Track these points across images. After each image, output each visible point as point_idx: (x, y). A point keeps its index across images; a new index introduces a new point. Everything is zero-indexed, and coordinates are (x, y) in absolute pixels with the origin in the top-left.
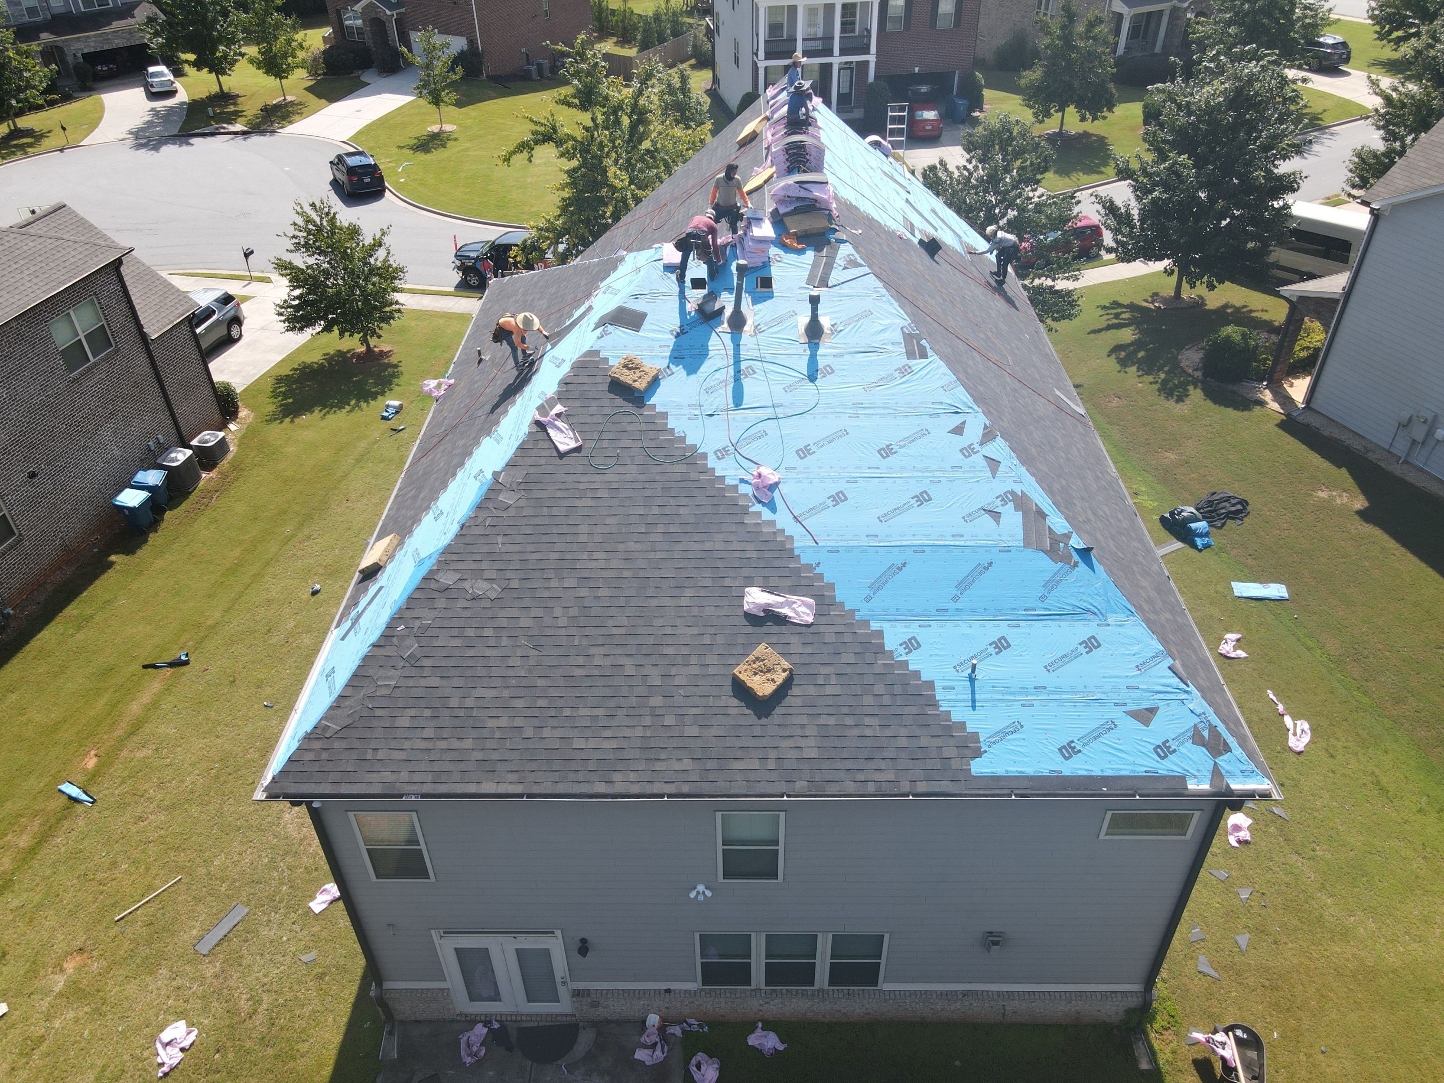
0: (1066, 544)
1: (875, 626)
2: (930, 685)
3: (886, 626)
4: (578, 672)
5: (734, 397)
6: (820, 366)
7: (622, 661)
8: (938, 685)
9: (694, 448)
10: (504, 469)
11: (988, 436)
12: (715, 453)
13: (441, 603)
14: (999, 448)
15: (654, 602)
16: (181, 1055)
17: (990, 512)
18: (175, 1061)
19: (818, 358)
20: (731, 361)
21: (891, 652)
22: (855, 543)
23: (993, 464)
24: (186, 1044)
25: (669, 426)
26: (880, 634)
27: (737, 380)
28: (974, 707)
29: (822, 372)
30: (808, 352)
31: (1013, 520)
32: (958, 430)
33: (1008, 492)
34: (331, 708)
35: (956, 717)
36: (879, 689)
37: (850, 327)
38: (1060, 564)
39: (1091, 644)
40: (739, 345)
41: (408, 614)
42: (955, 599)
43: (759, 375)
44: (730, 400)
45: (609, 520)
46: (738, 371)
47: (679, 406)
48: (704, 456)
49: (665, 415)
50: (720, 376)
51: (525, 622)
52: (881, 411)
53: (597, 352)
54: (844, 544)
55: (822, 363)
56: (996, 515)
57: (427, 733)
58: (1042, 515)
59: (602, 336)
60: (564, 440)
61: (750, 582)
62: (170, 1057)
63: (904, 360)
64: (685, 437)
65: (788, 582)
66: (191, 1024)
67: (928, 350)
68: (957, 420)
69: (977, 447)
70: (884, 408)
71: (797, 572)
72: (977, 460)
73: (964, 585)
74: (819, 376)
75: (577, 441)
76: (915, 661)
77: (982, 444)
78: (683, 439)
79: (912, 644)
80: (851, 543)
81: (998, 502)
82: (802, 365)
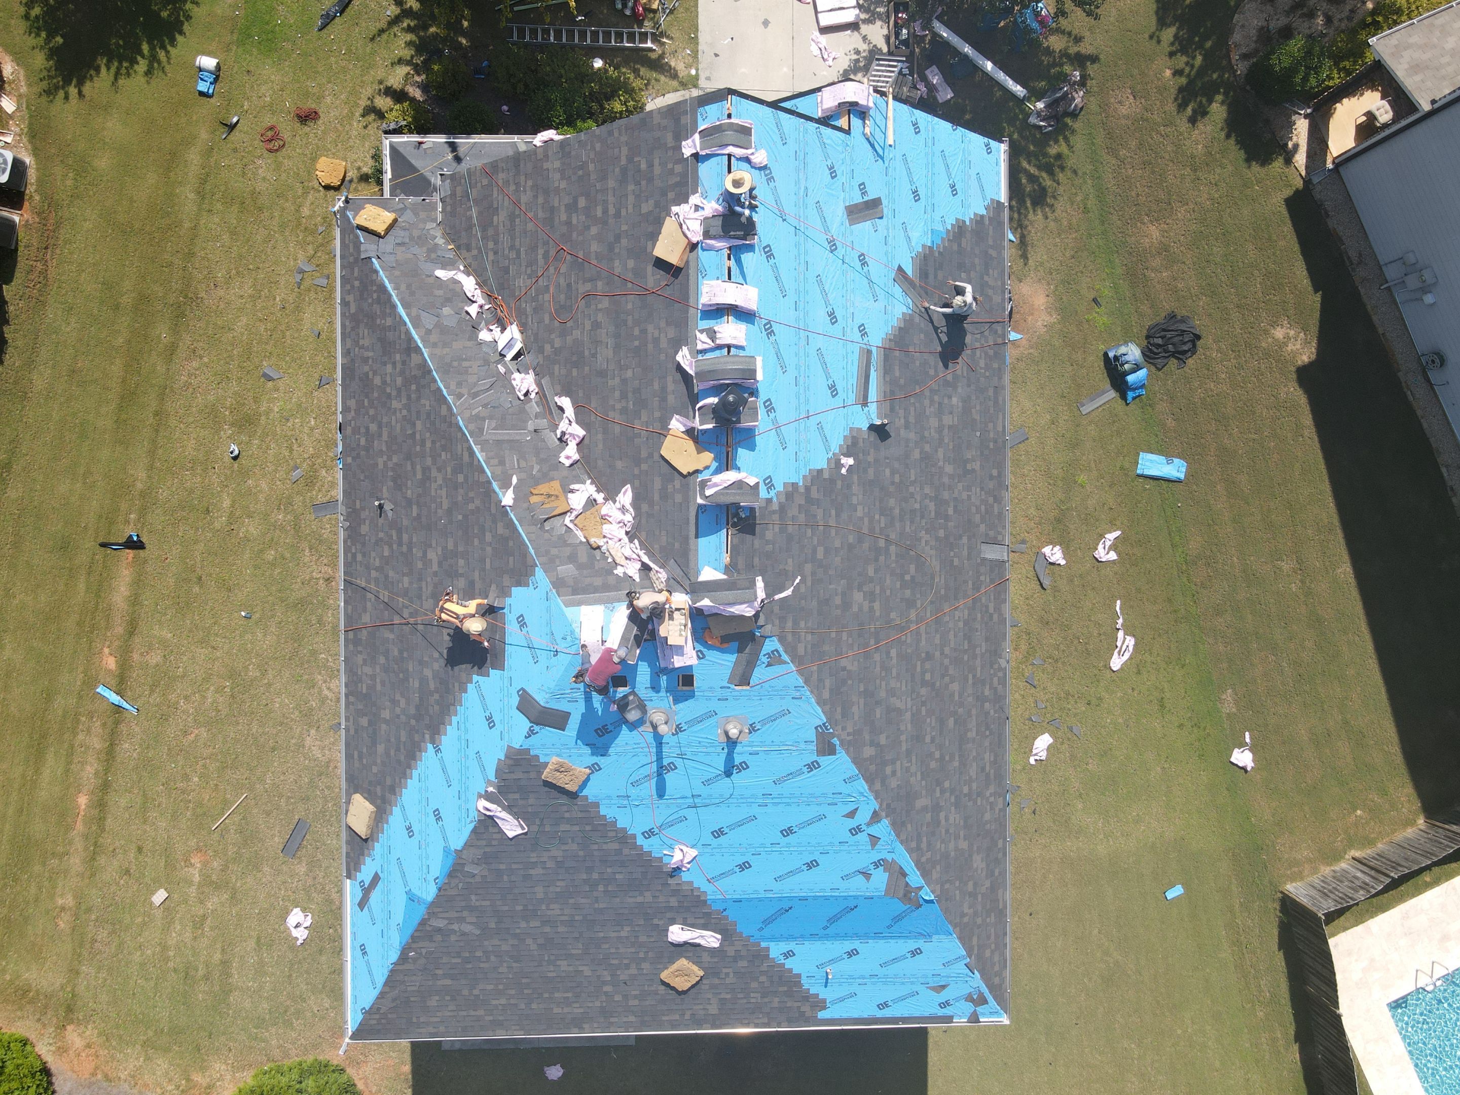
0: (917, 894)
1: (763, 945)
2: (799, 976)
3: (772, 945)
4: (550, 975)
5: (657, 789)
6: (737, 762)
7: (581, 968)
8: (804, 977)
9: (624, 830)
10: (464, 848)
11: (875, 817)
12: (643, 834)
13: (438, 938)
14: (883, 828)
15: (602, 935)
16: (307, 932)
17: (863, 873)
18: (305, 937)
19: (735, 755)
20: (654, 758)
21: (774, 959)
22: (755, 896)
23: (874, 840)
24: (308, 924)
25: (602, 813)
26: (768, 949)
27: (660, 774)
28: (826, 987)
29: (738, 768)
30: (726, 750)
31: (880, 878)
32: (851, 814)
33: (882, 859)
34: (377, 998)
35: (813, 991)
36: (763, 979)
37: (767, 726)
38: (908, 906)
39: (916, 952)
40: (661, 743)
41: (414, 946)
42: (825, 928)
43: (680, 770)
44: (654, 792)
45: (558, 883)
46: (661, 767)
47: (609, 797)
48: (634, 836)
49: (596, 805)
50: (646, 771)
51: (505, 947)
52: (787, 800)
53: (527, 751)
54: (747, 896)
55: (738, 760)
56: (867, 875)
57: (450, 1008)
58: (904, 875)
59: (530, 736)
60: (511, 827)
61: (673, 922)
62: (301, 935)
63: (814, 757)
64: (616, 822)
65: (702, 921)
66: (304, 910)
67: (838, 747)
68: (851, 807)
69: (864, 827)
70: (790, 798)
71: (708, 915)
72: (863, 837)
73: (833, 920)
74: (735, 772)
75: (523, 828)
76: (789, 964)
77: (869, 824)
78: (615, 823)
79: (789, 954)
80: (752, 896)
81: (872, 867)
82: (720, 763)
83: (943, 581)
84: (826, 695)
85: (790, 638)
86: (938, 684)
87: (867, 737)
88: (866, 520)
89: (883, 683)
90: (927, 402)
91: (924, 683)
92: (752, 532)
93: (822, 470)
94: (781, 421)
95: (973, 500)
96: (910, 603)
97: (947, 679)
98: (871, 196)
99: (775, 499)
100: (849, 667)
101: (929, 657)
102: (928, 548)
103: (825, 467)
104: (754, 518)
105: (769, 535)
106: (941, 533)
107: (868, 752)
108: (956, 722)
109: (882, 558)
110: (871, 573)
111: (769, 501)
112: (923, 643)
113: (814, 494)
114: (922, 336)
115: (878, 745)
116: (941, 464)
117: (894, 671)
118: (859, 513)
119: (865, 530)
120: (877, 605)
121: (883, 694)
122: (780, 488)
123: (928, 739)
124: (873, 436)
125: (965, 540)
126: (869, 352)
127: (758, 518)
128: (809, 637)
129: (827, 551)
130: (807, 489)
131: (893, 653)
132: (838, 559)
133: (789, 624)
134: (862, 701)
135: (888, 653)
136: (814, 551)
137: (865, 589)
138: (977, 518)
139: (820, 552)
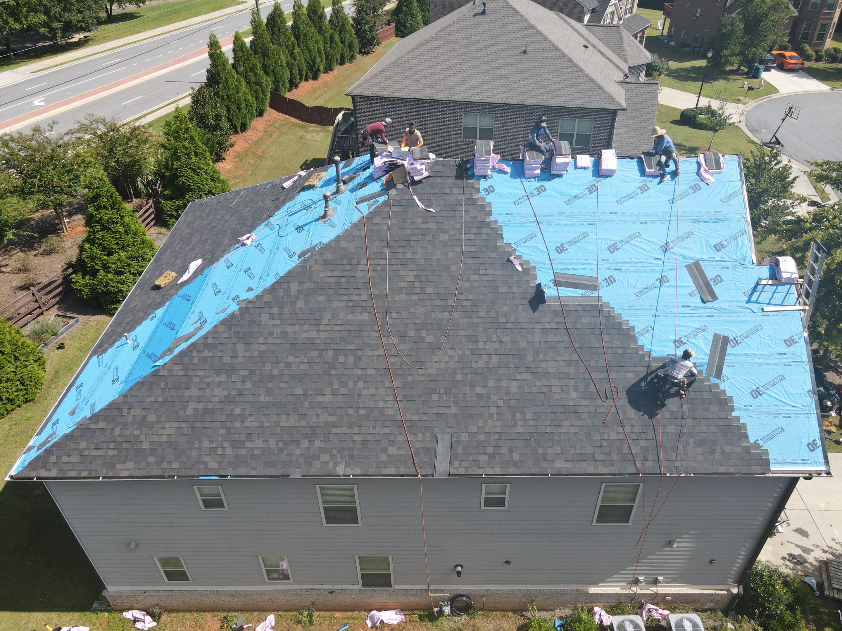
83: (419, 378)
84: (343, 244)
85: (386, 210)
86: (333, 372)
87: (305, 286)
88: (467, 285)
89: (343, 304)
90: (567, 357)
91: (338, 353)
92: (458, 177)
93: (502, 238)
94: (533, 200)
95: (490, 423)
96: (403, 336)
97: (336, 385)
98: (716, 289)
99: (479, 195)
100: (360, 267)
101: (358, 359)
102: (447, 358)
103: (505, 242)
104: (467, 178)
105: (456, 190)
106: (459, 377)
107: (294, 286)
108: (297, 396)
109: (439, 303)
110: (429, 290)
111: (478, 191)
112: (370, 353)
113: (485, 230)
114: (620, 351)
115: (297, 298)
116: (518, 376)
117: (350, 317)
118: (474, 277)
119: (460, 284)
120: (403, 297)
121: (335, 304)
122: (489, 199)
123: (291, 359)
124: (531, 292)
125: (454, 410)
126: (595, 288)
127: (466, 181)
128: (385, 227)
129: (445, 245)
130: (488, 224)
131: (365, 316)
132: (439, 255)
133: (396, 209)
134: (333, 280)
135: (365, 309)
136: (445, 231)
137: (417, 284)
138: (473, 429)
139: (443, 237)
